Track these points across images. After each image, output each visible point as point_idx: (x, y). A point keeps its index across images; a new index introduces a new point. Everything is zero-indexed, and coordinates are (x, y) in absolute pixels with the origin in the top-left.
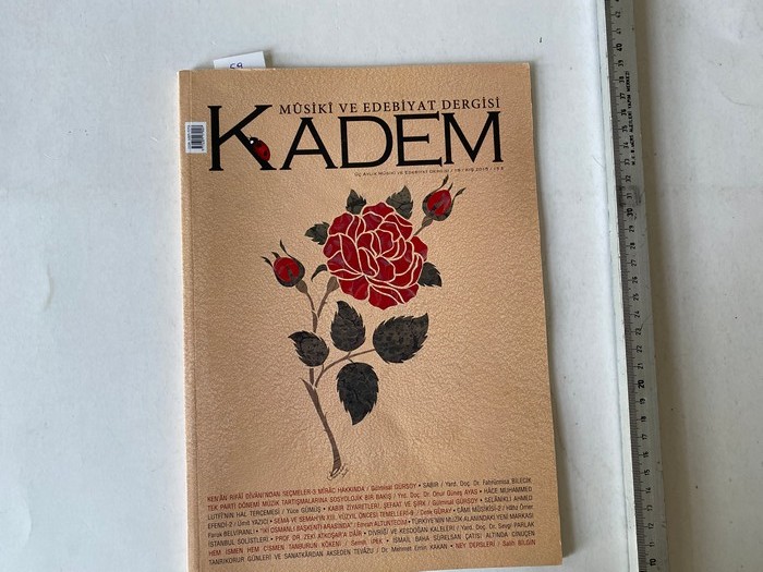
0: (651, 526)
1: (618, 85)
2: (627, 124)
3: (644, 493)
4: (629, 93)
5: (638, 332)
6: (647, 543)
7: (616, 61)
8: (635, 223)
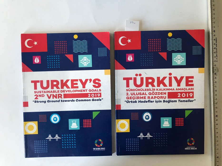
0: (218, 149)
1: (213, 41)
2: (216, 51)
3: (216, 142)
4: (216, 43)
5: (216, 103)
6: (217, 153)
7: (213, 35)
8: (217, 77)
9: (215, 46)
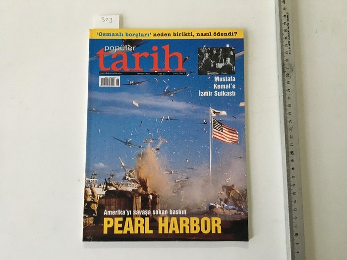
0: (296, 218)
1: (283, 18)
2: (287, 36)
3: (293, 203)
4: (288, 22)
5: (291, 129)
6: (294, 226)
7: (282, 8)
8: (290, 81)
9: (285, 27)
